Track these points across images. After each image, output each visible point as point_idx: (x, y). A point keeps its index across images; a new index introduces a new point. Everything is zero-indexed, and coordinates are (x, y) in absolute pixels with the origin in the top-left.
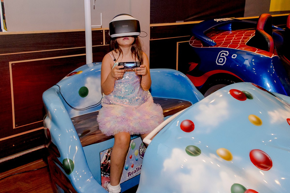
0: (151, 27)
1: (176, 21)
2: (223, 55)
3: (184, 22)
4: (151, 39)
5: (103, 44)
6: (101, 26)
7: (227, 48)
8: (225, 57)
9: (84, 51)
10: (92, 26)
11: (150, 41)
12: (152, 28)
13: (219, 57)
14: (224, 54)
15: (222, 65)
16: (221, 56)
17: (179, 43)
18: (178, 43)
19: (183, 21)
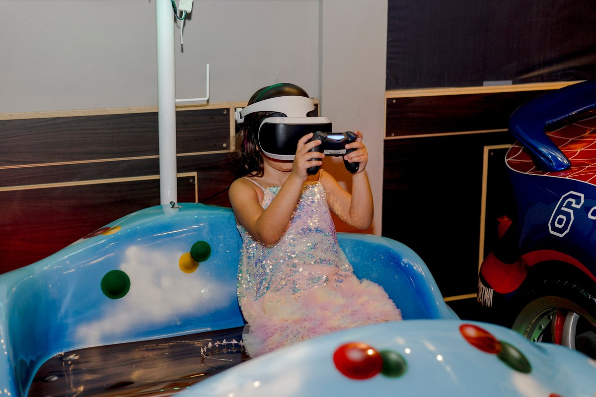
0: (389, 101)
1: (485, 83)
2: (569, 205)
3: (513, 83)
4: (388, 134)
5: (228, 147)
6: (208, 101)
7: (586, 182)
8: (571, 211)
9: (154, 167)
10: (177, 100)
11: (385, 141)
12: (394, 101)
13: (560, 212)
14: (572, 203)
15: (561, 236)
16: (563, 209)
17: (490, 151)
18: (486, 149)
19: (511, 82)
